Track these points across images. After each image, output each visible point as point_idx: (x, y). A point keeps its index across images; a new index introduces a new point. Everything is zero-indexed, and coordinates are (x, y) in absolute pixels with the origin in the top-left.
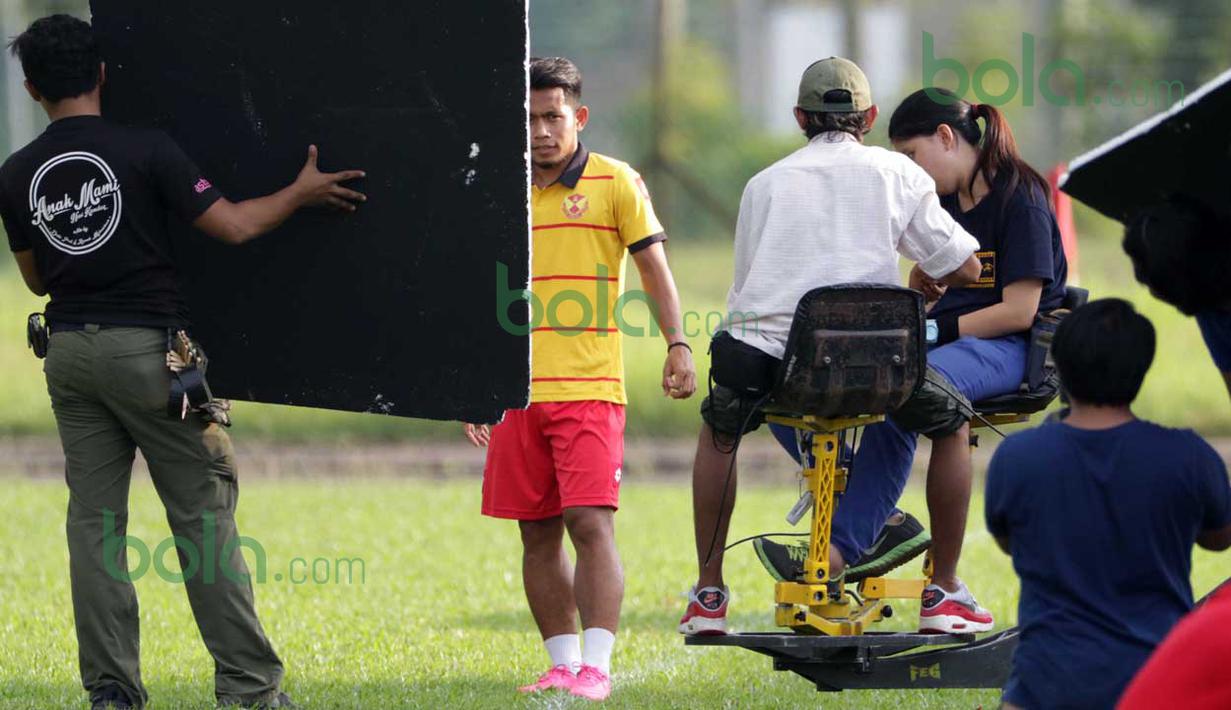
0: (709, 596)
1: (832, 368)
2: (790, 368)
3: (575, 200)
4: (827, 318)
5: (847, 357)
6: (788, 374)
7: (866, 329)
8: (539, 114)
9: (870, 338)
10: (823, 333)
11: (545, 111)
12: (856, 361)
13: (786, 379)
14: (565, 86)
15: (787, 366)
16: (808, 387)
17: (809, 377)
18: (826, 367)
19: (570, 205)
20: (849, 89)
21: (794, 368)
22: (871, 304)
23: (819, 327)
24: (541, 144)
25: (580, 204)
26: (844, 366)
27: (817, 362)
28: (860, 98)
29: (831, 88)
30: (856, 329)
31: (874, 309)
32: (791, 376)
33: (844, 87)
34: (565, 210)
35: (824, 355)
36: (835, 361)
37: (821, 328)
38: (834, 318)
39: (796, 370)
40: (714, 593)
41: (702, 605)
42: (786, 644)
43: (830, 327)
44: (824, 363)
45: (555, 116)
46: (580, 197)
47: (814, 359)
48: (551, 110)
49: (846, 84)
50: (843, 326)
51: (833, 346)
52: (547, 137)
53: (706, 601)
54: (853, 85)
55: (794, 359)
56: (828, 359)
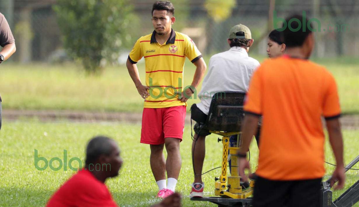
0: (197, 186)
1: (223, 117)
2: (210, 117)
3: (173, 47)
4: (222, 102)
5: (228, 114)
6: (210, 118)
7: (234, 105)
8: (158, 17)
9: (236, 108)
10: (220, 106)
11: (160, 17)
12: (231, 115)
13: (209, 120)
14: (167, 10)
15: (209, 116)
16: (216, 123)
17: (216, 119)
18: (221, 117)
19: (171, 49)
20: (244, 32)
21: (211, 117)
22: (236, 98)
23: (219, 104)
24: (158, 27)
25: (175, 49)
26: (227, 116)
27: (218, 115)
28: (247, 35)
29: (238, 31)
30: (231, 105)
31: (237, 99)
32: (211, 119)
33: (242, 31)
34: (170, 50)
35: (220, 113)
36: (224, 115)
37: (219, 105)
38: (224, 102)
39: (212, 117)
40: (199, 185)
41: (195, 189)
42: (219, 201)
43: (223, 104)
44: (220, 115)
45: (163, 19)
46: (175, 46)
47: (217, 114)
48: (162, 17)
49: (243, 30)
50: (227, 104)
51: (223, 110)
52: (160, 25)
53: (196, 187)
54: (245, 31)
55: (211, 114)
56: (222, 114)
